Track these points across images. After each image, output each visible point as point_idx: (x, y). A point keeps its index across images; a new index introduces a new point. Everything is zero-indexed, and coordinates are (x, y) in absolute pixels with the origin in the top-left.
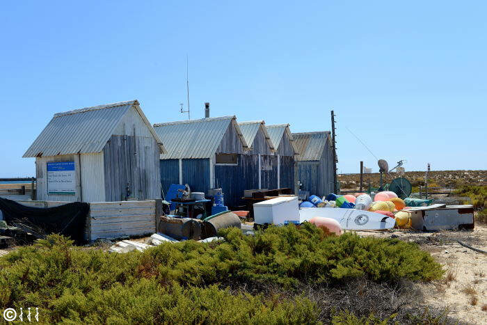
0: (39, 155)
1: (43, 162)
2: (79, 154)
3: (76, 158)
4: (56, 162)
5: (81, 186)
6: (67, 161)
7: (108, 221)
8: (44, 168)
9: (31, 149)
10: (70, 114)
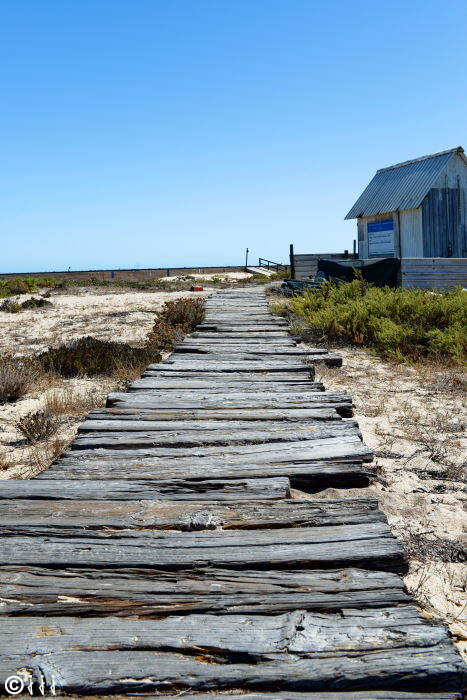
0: (360, 217)
1: (365, 223)
2: (398, 212)
3: (395, 216)
4: (376, 222)
5: (400, 246)
6: (387, 221)
7: (420, 277)
8: (365, 228)
9: (353, 210)
10: (392, 169)
